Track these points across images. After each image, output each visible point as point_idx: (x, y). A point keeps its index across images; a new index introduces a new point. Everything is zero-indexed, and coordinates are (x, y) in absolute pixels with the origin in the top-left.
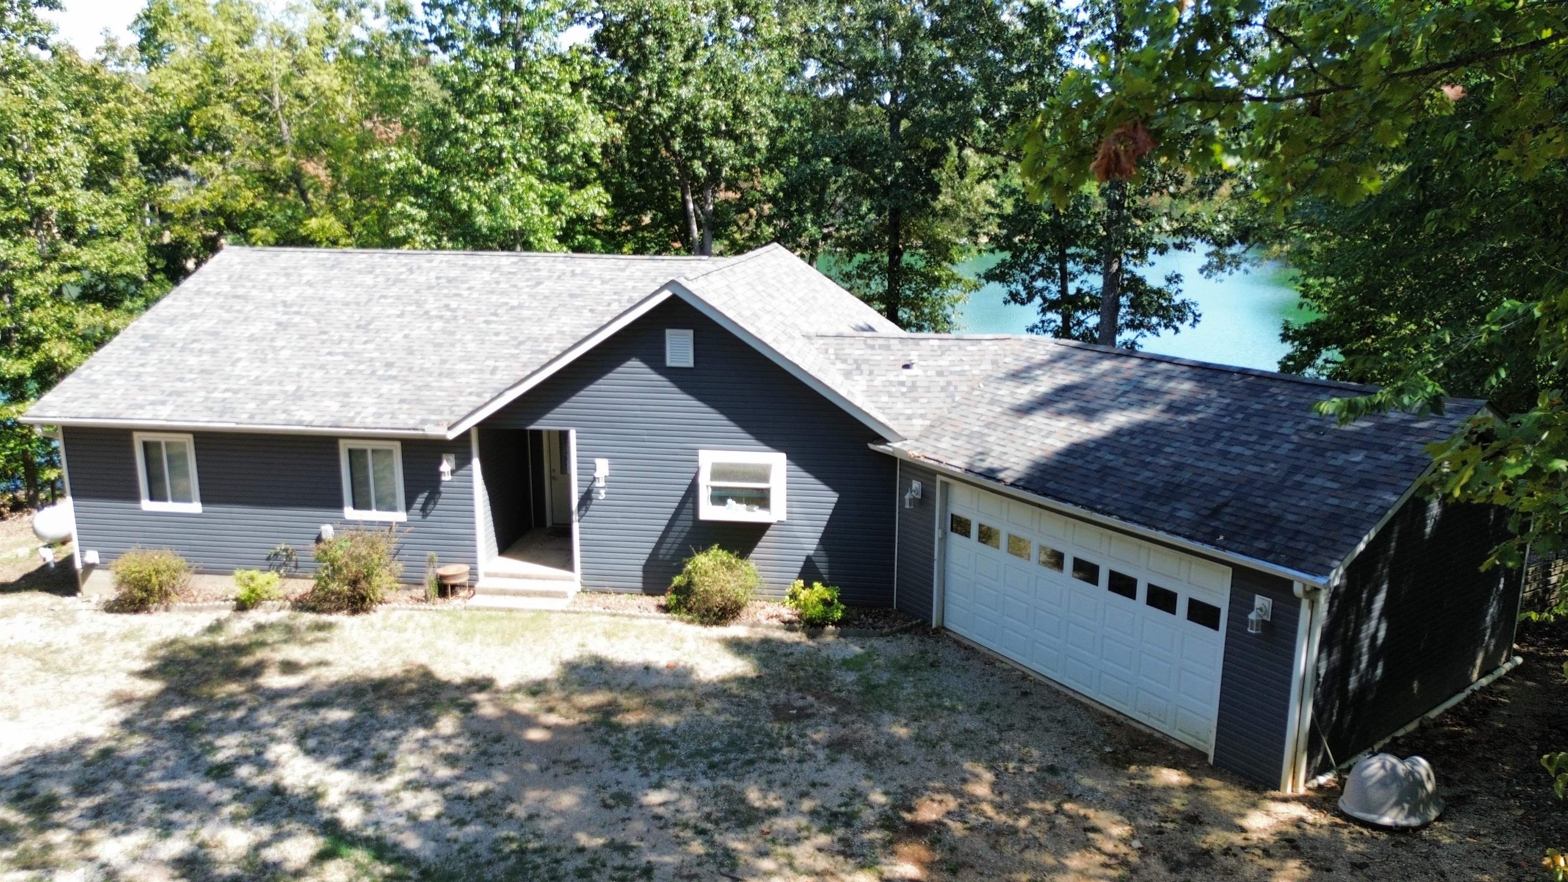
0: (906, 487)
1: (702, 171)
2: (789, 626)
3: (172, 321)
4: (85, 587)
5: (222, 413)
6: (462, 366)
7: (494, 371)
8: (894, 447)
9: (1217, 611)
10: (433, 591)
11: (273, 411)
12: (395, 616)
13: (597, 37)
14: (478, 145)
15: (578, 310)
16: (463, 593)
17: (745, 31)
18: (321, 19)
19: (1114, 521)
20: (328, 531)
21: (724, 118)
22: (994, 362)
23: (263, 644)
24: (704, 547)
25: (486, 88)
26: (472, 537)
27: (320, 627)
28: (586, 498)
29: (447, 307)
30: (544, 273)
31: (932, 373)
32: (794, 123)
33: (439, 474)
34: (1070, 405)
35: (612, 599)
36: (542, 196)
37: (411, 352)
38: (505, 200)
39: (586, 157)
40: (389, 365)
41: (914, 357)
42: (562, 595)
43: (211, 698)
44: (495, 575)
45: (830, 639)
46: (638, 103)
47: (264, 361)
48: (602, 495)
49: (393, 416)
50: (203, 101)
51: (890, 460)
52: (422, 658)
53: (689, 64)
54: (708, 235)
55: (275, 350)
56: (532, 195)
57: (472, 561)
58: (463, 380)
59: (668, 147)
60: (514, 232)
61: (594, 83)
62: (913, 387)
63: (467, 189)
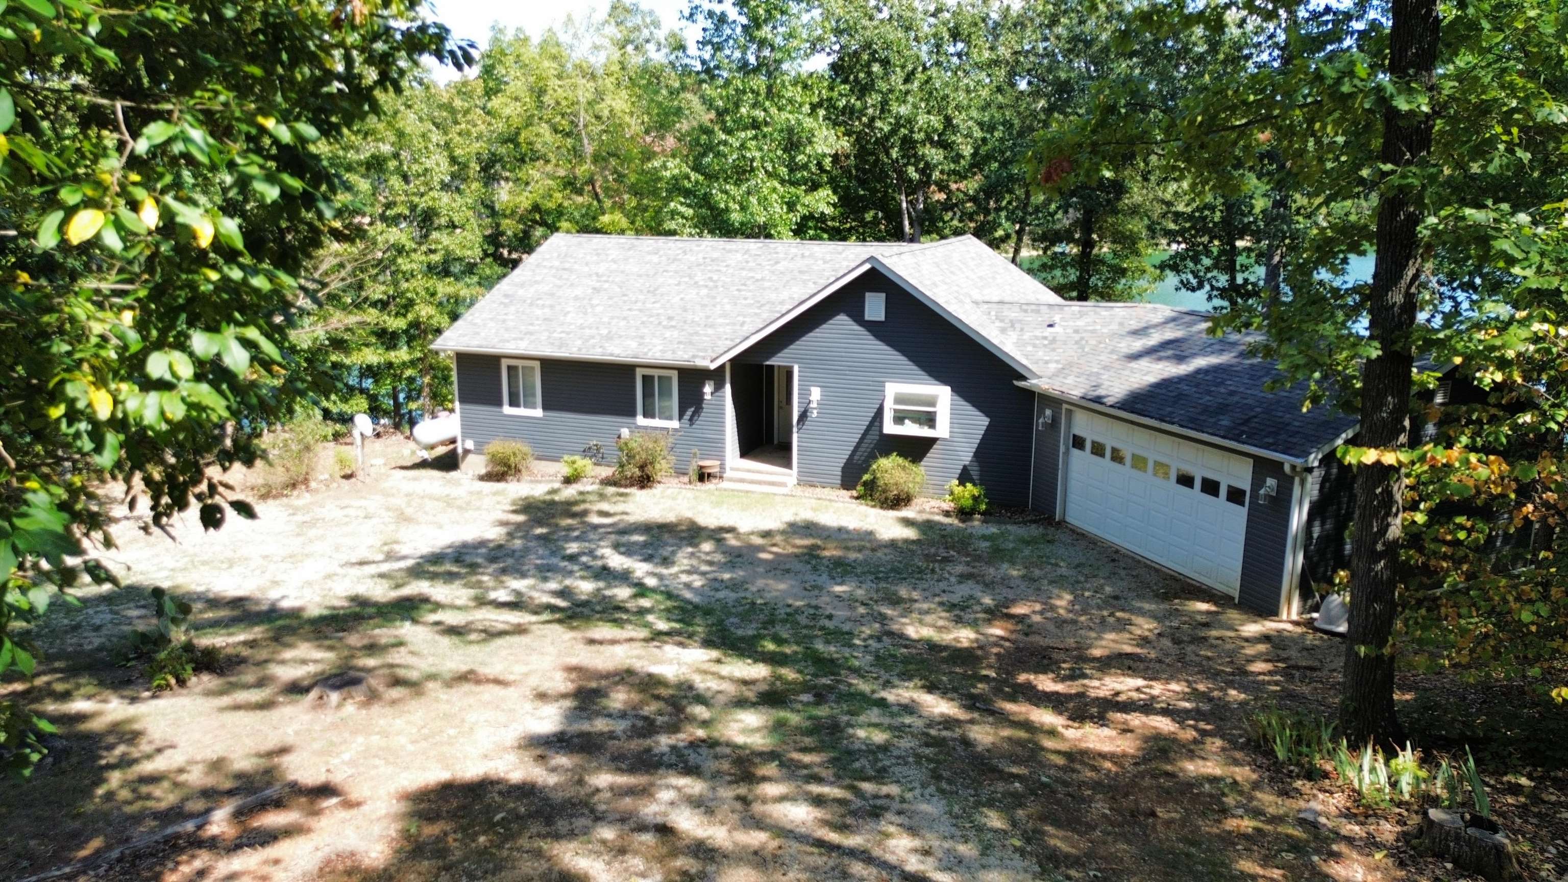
0: (1041, 413)
1: (915, 176)
2: (947, 514)
3: (522, 285)
4: (463, 466)
5: (560, 347)
6: (721, 320)
7: (743, 324)
8: (1032, 383)
9: (1243, 492)
10: (695, 477)
11: (594, 347)
12: (669, 491)
13: (834, 67)
14: (735, 156)
15: (805, 282)
16: (714, 481)
17: (959, 55)
18: (616, 55)
19: (1175, 429)
20: (625, 432)
21: (935, 130)
22: (1121, 324)
23: (584, 501)
24: (886, 453)
25: (743, 110)
26: (722, 441)
27: (622, 495)
28: (803, 416)
29: (711, 279)
30: (781, 256)
31: (1070, 331)
32: (996, 134)
33: (702, 394)
34: (1170, 353)
35: (818, 490)
36: (783, 197)
37: (685, 310)
38: (753, 200)
39: (819, 165)
40: (670, 318)
41: (1057, 318)
42: (783, 485)
43: (557, 525)
44: (737, 470)
45: (976, 523)
46: (865, 119)
47: (585, 313)
48: (815, 414)
49: (674, 352)
50: (529, 124)
51: (1030, 395)
52: (688, 514)
53: (908, 86)
54: (918, 229)
55: (592, 306)
56: (775, 196)
57: (722, 458)
58: (721, 329)
59: (888, 154)
60: (759, 227)
61: (829, 104)
62: (1054, 341)
63: (726, 192)
